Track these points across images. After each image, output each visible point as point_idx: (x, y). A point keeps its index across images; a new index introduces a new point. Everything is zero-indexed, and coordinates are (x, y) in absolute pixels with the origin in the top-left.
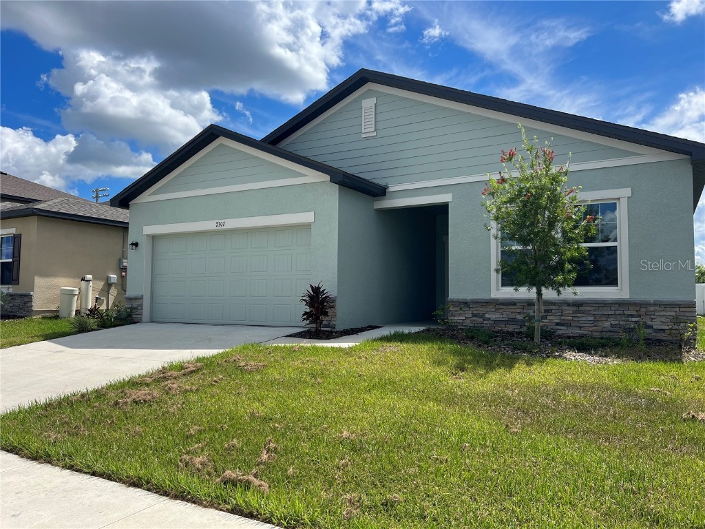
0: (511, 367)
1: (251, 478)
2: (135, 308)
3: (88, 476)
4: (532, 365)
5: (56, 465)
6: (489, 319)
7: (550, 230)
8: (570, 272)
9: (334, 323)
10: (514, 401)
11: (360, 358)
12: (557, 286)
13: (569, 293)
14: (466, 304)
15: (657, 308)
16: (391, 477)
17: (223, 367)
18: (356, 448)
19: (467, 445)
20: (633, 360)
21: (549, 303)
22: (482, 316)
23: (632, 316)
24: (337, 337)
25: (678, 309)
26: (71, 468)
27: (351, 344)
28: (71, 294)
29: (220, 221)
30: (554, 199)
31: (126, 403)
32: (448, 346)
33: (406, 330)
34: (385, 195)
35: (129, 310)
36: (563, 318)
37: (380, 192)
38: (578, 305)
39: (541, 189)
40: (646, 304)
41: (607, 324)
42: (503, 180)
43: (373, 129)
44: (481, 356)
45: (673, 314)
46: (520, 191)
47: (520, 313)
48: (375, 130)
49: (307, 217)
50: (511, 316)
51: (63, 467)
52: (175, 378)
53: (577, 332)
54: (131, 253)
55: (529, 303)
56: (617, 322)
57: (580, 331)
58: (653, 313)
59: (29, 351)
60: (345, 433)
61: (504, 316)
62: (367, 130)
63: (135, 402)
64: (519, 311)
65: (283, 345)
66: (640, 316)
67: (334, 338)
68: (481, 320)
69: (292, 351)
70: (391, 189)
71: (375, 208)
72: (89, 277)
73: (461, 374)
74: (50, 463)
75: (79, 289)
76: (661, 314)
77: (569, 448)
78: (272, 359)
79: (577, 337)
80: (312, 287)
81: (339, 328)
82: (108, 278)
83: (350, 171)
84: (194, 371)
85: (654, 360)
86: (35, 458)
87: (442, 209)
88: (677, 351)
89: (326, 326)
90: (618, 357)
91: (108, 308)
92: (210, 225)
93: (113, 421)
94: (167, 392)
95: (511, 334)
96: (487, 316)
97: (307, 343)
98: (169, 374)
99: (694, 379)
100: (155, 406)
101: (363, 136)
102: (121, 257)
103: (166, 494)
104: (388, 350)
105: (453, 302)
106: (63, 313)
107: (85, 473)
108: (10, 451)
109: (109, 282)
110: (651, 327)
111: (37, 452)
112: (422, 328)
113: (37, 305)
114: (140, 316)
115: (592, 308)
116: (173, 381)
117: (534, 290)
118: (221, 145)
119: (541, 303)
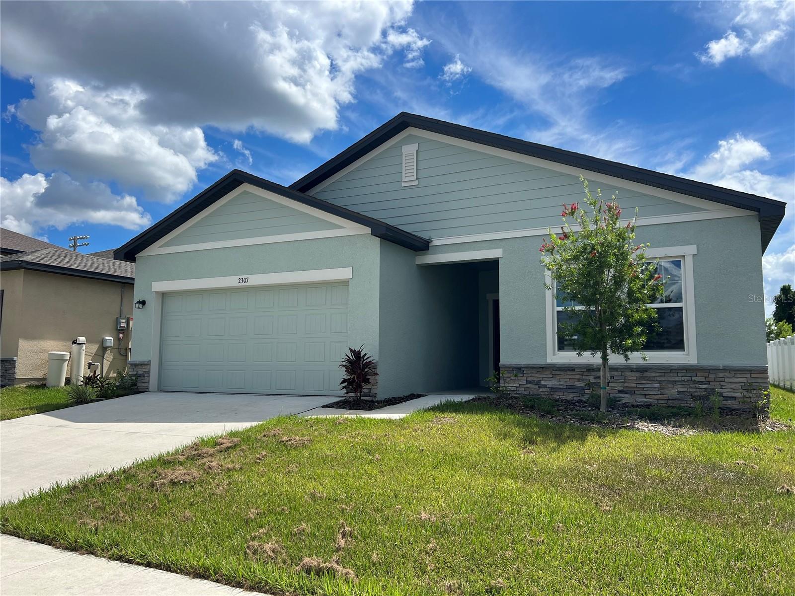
0: (583, 439)
1: (335, 565)
2: (140, 376)
3: (142, 568)
4: (605, 436)
5: (101, 557)
6: (545, 386)
7: (616, 290)
8: (639, 335)
9: (375, 391)
10: (596, 477)
11: (416, 431)
12: (624, 350)
13: (637, 358)
14: (519, 370)
15: (727, 374)
16: (487, 561)
17: (264, 442)
18: (441, 531)
19: (561, 525)
20: (709, 430)
21: (614, 369)
22: (538, 383)
23: (702, 383)
24: (382, 407)
25: (749, 376)
26: (121, 559)
27: (403, 416)
28: (61, 359)
29: (244, 277)
30: (622, 257)
31: (163, 484)
32: (509, 417)
33: (458, 398)
34: (429, 250)
35: (134, 378)
36: (626, 385)
37: (423, 246)
38: (642, 370)
39: (607, 246)
40: (715, 370)
41: (674, 392)
42: (566, 236)
43: (415, 178)
44: (548, 428)
45: (744, 380)
46: (585, 249)
47: (579, 380)
48: (417, 179)
49: (345, 273)
50: (570, 383)
51: (109, 558)
52: (210, 455)
53: (641, 400)
54: (137, 313)
55: (590, 369)
56: (685, 389)
57: (645, 399)
58: (721, 379)
59: (24, 426)
60: (423, 514)
61: (561, 383)
62: (407, 179)
63: (173, 483)
64: (578, 377)
65: (325, 416)
66: (709, 382)
67: (378, 408)
68: (537, 387)
69: (335, 423)
70: (436, 242)
71: (417, 263)
72: (82, 339)
73: (531, 448)
74: (93, 554)
75: (70, 353)
76: (731, 380)
77: (670, 528)
78: (316, 433)
79: (642, 405)
80: (351, 349)
81: (381, 397)
82: (103, 341)
83: (391, 222)
84: (231, 447)
85: (732, 431)
86: (74, 548)
87: (492, 265)
88: (752, 420)
89: (366, 395)
90: (693, 428)
91: (102, 375)
92: (232, 281)
93: (155, 505)
94: (207, 471)
95: (572, 403)
96: (543, 383)
97: (351, 415)
98: (204, 451)
99: (776, 451)
100: (198, 488)
101: (403, 185)
102: (118, 316)
103: (239, 585)
104: (444, 422)
105: (506, 367)
106: (50, 382)
107: (138, 564)
108: (42, 542)
109: (104, 346)
110: (721, 395)
111: (76, 542)
112: (472, 397)
113: (21, 371)
114: (146, 385)
115: (658, 374)
116: (210, 458)
117: (599, 354)
118: (246, 192)
119: (607, 369)
